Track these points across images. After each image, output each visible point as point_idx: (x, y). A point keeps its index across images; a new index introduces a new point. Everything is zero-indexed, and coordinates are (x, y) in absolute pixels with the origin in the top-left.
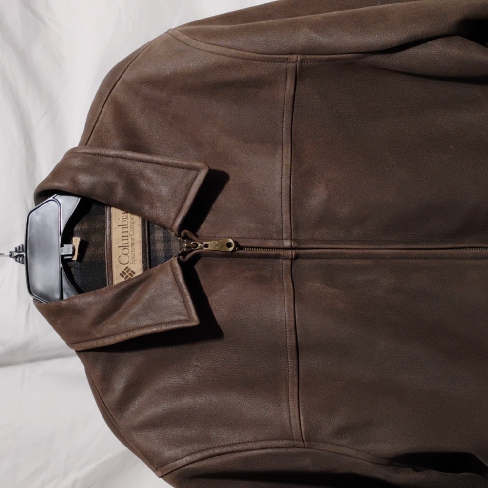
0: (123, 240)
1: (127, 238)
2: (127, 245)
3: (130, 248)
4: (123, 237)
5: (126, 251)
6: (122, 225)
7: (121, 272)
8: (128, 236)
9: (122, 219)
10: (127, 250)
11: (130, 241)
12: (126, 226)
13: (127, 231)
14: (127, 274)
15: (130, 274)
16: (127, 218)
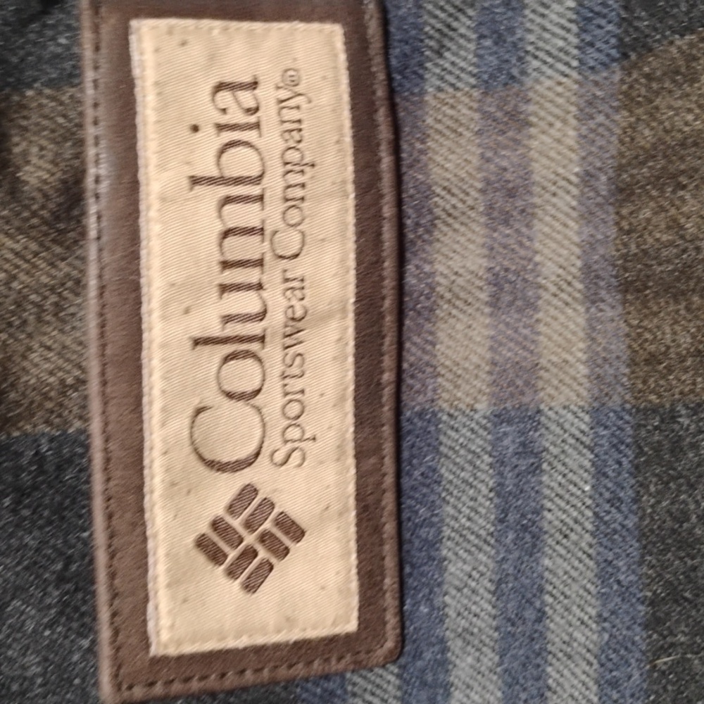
0: (224, 289)
1: (252, 275)
2: (254, 328)
3: (273, 353)
4: (226, 265)
5: (244, 375)
6: (222, 180)
7: (204, 527)
8: (260, 263)
9: (221, 128)
10: (250, 361)
11: (276, 299)
12: (255, 190)
13: (255, 222)
14: (250, 539)
15: (265, 538)
16: (257, 126)
